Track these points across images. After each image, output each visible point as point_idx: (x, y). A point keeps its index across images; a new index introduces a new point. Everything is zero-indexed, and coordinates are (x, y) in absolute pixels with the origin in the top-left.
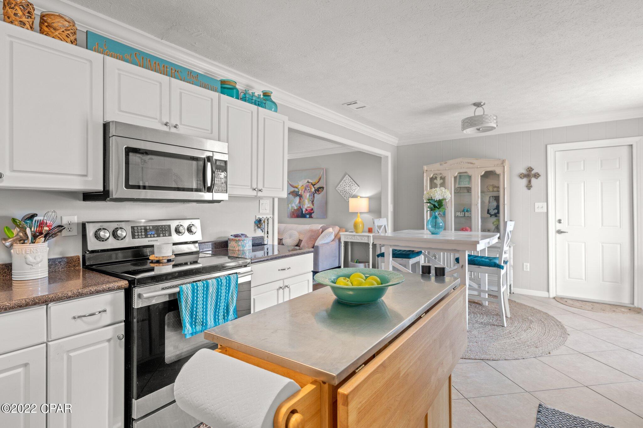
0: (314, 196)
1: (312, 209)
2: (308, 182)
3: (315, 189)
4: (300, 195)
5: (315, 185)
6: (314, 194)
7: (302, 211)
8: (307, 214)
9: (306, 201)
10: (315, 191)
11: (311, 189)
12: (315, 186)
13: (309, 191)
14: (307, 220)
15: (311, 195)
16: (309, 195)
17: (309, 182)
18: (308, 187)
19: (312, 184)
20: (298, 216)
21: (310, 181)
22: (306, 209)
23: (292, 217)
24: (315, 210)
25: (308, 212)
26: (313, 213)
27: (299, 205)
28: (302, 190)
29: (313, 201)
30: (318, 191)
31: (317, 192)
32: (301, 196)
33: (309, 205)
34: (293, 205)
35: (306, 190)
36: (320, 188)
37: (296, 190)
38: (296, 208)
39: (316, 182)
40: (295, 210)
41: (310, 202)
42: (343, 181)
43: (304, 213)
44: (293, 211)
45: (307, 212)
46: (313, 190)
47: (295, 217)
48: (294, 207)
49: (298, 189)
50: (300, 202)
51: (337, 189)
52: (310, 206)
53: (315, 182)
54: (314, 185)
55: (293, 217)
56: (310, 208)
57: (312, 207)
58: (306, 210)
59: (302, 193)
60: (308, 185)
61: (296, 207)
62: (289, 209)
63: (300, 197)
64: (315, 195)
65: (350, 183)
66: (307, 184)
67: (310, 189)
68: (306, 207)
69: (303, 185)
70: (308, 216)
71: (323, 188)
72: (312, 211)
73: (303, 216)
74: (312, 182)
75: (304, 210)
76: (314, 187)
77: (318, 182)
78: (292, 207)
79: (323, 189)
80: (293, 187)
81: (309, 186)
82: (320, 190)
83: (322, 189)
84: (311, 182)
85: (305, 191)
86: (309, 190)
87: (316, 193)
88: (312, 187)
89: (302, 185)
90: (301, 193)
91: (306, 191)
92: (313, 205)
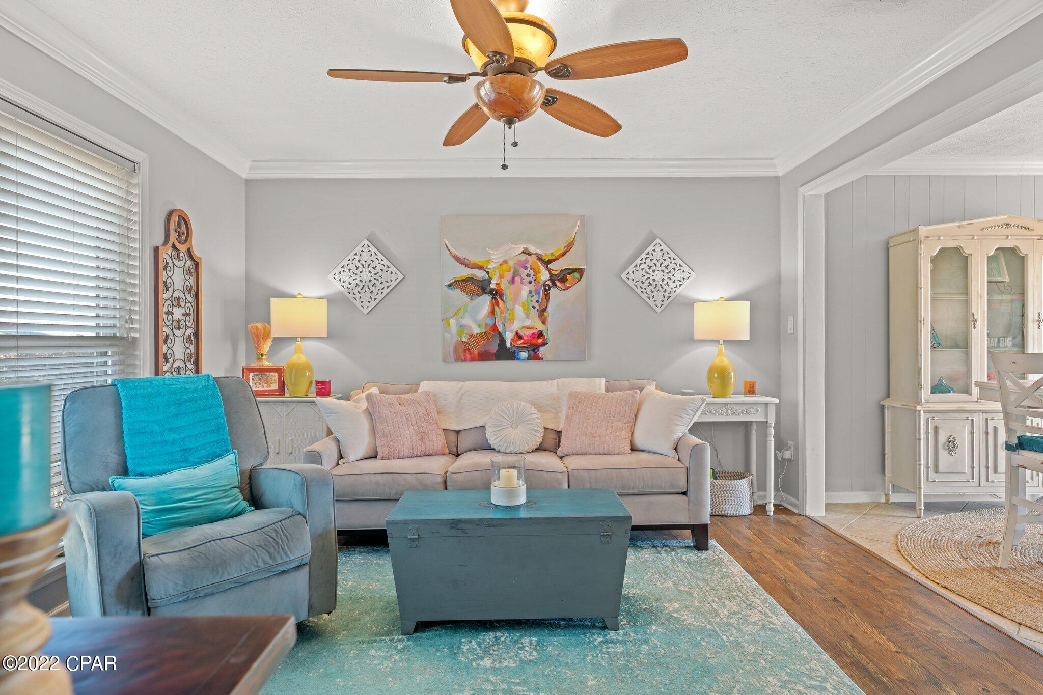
0: (547, 296)
1: (540, 335)
2: (526, 252)
3: (550, 273)
4: (493, 290)
5: (550, 261)
6: (547, 290)
7: (503, 341)
8: (523, 349)
9: (519, 310)
10: (552, 279)
11: (537, 273)
12: (550, 266)
13: (527, 279)
14: (522, 366)
15: (537, 293)
16: (530, 292)
17: (530, 254)
18: (526, 268)
19: (540, 259)
20: (484, 356)
21: (533, 249)
22: (517, 334)
23: (458, 359)
24: (549, 336)
25: (523, 343)
26: (544, 344)
27: (490, 322)
28: (501, 277)
29: (542, 312)
30: (563, 280)
31: (558, 283)
32: (496, 295)
33: (528, 323)
34: (467, 321)
35: (519, 275)
36: (571, 271)
37: (480, 275)
38: (476, 331)
39: (556, 254)
40: (471, 336)
41: (534, 313)
42: (643, 256)
43: (508, 345)
44: (464, 339)
45: (522, 341)
46: (544, 276)
47: (473, 359)
48: (470, 328)
49: (488, 273)
50: (493, 312)
51: (624, 276)
52: (534, 325)
53: (552, 254)
54: (547, 263)
55: (465, 360)
56: (531, 332)
57: (541, 327)
58: (519, 336)
59: (503, 287)
60: (526, 261)
61: (479, 326)
62: (448, 336)
63: (494, 298)
64: (553, 291)
65: (668, 261)
66: (524, 257)
67: (532, 273)
68: (516, 326)
69: (505, 262)
70: (524, 355)
71: (580, 272)
72: (540, 341)
73: (505, 354)
74: (539, 251)
75: (509, 337)
76: (549, 270)
77: (563, 254)
78: (462, 328)
79: (581, 276)
80: (467, 266)
81: (528, 265)
82: (568, 276)
83: (577, 275)
84: (536, 254)
85: (513, 279)
86: (528, 275)
87: (555, 285)
88: (542, 268)
89: (501, 260)
90: (497, 284)
91: (517, 279)
92: (544, 322)
